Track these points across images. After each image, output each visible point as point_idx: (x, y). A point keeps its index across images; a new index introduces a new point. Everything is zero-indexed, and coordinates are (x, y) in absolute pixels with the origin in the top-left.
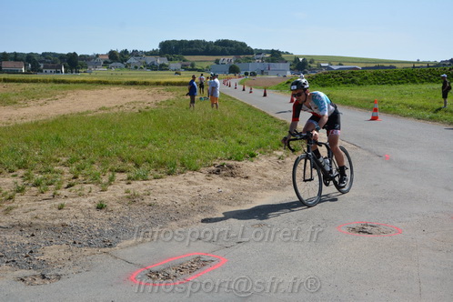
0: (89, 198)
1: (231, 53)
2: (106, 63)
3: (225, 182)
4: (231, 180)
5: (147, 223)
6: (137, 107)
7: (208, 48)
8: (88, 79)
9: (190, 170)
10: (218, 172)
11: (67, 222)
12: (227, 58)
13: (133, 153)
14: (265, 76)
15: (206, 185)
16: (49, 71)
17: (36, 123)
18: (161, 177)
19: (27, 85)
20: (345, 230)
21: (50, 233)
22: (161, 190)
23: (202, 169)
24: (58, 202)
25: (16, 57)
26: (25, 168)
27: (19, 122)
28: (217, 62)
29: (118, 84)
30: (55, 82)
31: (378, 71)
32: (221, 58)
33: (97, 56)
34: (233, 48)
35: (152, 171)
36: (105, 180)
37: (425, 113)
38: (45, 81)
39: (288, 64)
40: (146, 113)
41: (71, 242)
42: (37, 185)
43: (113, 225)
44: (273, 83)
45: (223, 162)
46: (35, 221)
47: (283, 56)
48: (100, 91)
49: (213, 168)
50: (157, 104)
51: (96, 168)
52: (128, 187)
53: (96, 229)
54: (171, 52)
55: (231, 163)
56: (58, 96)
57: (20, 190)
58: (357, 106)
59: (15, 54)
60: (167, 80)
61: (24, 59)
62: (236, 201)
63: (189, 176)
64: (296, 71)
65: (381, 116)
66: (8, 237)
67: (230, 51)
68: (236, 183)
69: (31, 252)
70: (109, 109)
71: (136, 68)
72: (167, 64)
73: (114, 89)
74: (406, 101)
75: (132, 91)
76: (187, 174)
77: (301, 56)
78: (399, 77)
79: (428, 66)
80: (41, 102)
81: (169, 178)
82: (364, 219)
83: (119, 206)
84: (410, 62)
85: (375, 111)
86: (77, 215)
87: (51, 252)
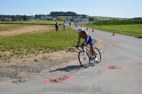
0: (32, 58)
1: (71, 16)
2: (34, 18)
3: (71, 53)
4: (73, 53)
5: (49, 65)
6: (44, 31)
7: (64, 14)
8: (29, 23)
9: (61, 50)
10: (69, 51)
11: (26, 65)
12: (70, 17)
13: (44, 45)
14: (81, 22)
15: (66, 54)
16: (18, 20)
17: (15, 36)
18: (53, 52)
19: (12, 25)
20: (107, 68)
21: (21, 68)
22: (53, 56)
23: (65, 50)
24: (23, 59)
25: (8, 16)
26: (13, 49)
27: (10, 35)
28: (67, 18)
29: (38, 24)
30: (20, 24)
31: (114, 21)
32: (68, 17)
33: (32, 16)
34: (72, 14)
35: (50, 50)
36: (36, 53)
37: (128, 33)
38: (17, 24)
39: (88, 19)
40: (47, 33)
41: (28, 71)
42: (16, 54)
43: (39, 66)
44: (84, 24)
45: (71, 47)
46: (17, 65)
47: (86, 16)
48: (33, 26)
49: (68, 49)
50: (50, 30)
51: (34, 49)
52: (43, 55)
53: (35, 67)
54: (54, 15)
55: (73, 48)
56: (21, 28)
57: (12, 56)
58: (108, 31)
59: (8, 15)
60: (52, 23)
61: (11, 17)
62: (75, 59)
63: (61, 52)
64: (90, 21)
65: (115, 34)
66: (9, 69)
67: (71, 15)
68: (75, 54)
69: (16, 74)
70: (36, 32)
71: (43, 20)
72: (52, 18)
73: (37, 26)
74: (122, 30)
75: (42, 26)
76: (60, 51)
77: (91, 17)
78: (120, 23)
79: (128, 20)
80: (16, 29)
81: (55, 52)
82: (113, 64)
83: (41, 61)
84: (123, 19)
85: (114, 33)
86: (29, 63)
87: (22, 74)
